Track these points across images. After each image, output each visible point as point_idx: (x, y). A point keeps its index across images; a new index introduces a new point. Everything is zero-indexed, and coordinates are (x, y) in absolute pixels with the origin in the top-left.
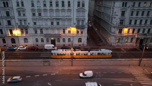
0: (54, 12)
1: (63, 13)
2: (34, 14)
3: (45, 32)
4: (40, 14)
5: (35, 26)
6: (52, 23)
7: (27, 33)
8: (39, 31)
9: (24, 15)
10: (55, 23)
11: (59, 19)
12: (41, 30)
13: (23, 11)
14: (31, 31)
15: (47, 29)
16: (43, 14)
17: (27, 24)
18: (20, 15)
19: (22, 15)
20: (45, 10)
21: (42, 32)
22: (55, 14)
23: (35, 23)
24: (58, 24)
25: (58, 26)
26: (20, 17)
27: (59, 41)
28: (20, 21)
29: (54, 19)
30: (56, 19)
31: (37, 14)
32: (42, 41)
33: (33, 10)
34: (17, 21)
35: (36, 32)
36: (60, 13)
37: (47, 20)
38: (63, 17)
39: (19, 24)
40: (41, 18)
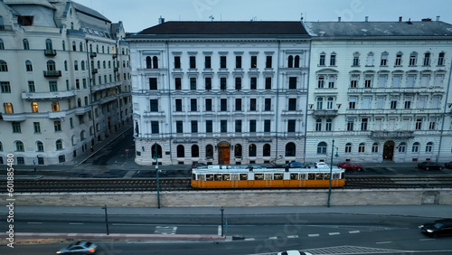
0: (404, 77)
1: (425, 79)
2: (354, 84)
3: (372, 126)
4: (368, 84)
5: (351, 112)
6: (394, 105)
7: (329, 128)
8: (357, 125)
9: (331, 85)
10: (401, 105)
11: (413, 94)
12: (365, 120)
13: (332, 76)
14: (340, 124)
15: (379, 119)
16: (375, 84)
17: (335, 107)
18: (321, 85)
19: (326, 85)
20: (384, 74)
21: (364, 127)
22: (404, 84)
23: (352, 105)
24: (408, 105)
25: (406, 111)
26: (321, 91)
27: (402, 149)
28: (320, 99)
29: (400, 93)
30: (405, 94)
31: (361, 83)
32: (361, 149)
33: (355, 74)
34: (312, 101)
35: (350, 127)
36: (418, 81)
37: (383, 96)
38: (423, 90)
39: (315, 108)
40: (370, 92)
